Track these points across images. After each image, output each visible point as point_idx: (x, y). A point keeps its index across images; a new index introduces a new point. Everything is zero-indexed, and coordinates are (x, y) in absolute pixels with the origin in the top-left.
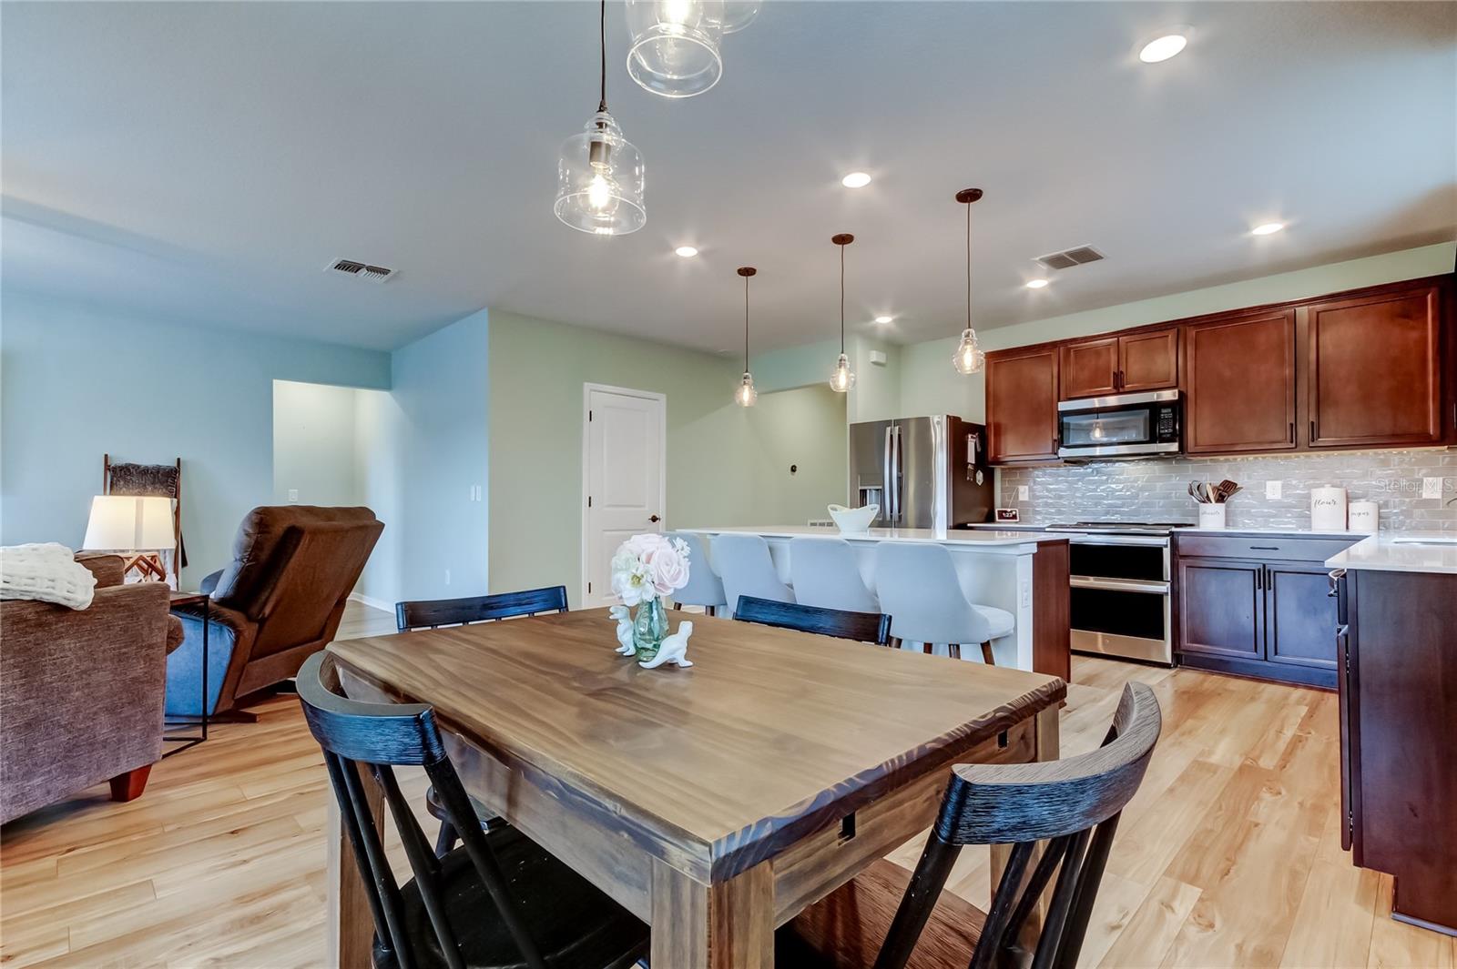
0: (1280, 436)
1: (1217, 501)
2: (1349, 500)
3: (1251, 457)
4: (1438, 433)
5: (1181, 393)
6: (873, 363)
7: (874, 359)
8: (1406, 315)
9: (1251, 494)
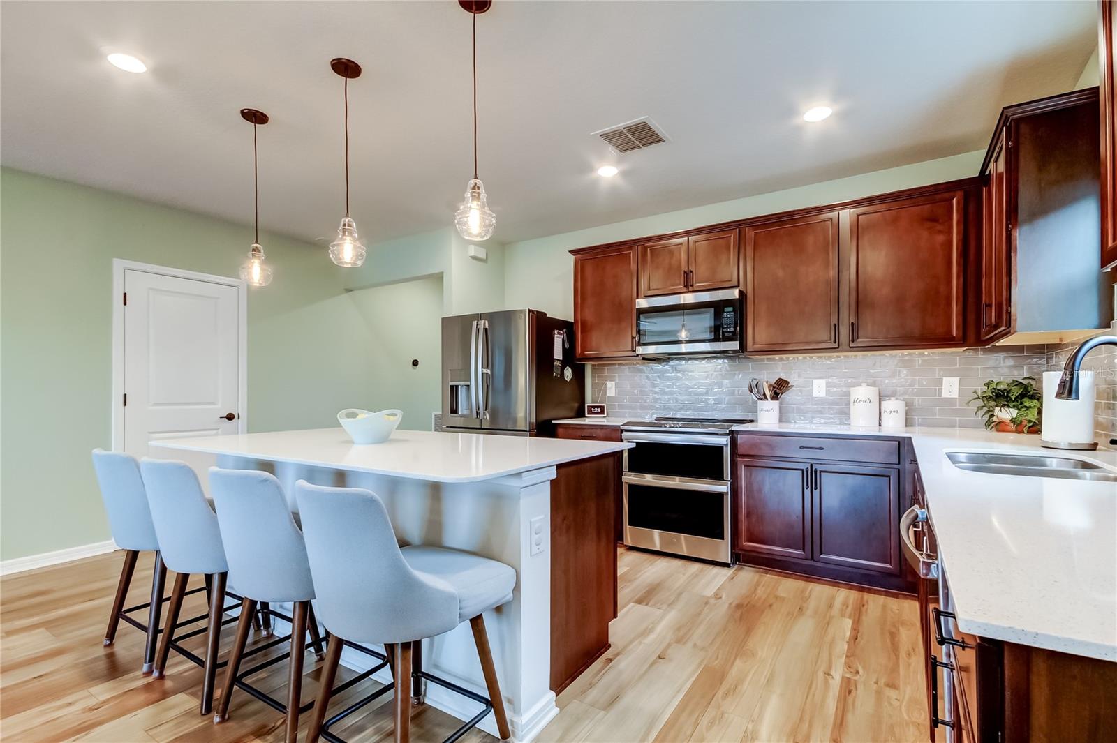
0: (825, 336)
1: (773, 399)
2: (881, 398)
3: (801, 356)
4: (961, 334)
5: (741, 293)
6: (471, 257)
7: (472, 254)
8: (933, 219)
9: (801, 391)
